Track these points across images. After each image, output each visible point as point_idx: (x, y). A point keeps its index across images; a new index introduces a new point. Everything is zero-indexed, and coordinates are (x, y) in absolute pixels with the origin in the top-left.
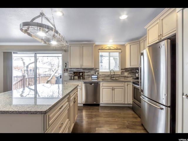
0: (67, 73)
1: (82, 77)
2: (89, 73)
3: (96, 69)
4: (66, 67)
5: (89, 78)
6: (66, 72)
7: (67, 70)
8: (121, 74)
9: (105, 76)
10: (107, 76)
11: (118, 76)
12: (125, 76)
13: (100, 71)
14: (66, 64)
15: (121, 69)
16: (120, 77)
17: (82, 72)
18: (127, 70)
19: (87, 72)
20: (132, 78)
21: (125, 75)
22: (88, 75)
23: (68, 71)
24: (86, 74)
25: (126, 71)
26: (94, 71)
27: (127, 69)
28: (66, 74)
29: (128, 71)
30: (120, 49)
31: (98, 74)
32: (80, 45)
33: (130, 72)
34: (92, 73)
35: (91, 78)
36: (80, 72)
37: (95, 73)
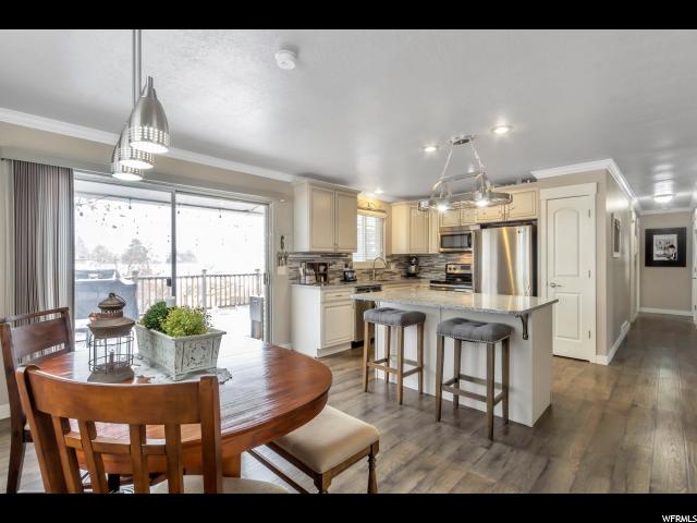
0: (284, 267)
1: (323, 278)
2: (334, 267)
3: (347, 254)
4: (282, 247)
5: (334, 279)
6: (284, 263)
7: (286, 258)
8: (386, 268)
10: (366, 273)
11: (382, 271)
12: (392, 272)
13: (355, 260)
15: (387, 257)
16: (385, 274)
17: (325, 264)
19: (331, 263)
20: (400, 276)
21: (392, 270)
22: (332, 272)
23: (288, 260)
24: (330, 268)
25: (392, 261)
26: (344, 261)
28: (282, 270)
29: (395, 260)
30: (384, 212)
31: (352, 267)
32: (334, 192)
33: (397, 263)
34: (340, 265)
35: (337, 280)
36: (320, 264)
37: (346, 266)
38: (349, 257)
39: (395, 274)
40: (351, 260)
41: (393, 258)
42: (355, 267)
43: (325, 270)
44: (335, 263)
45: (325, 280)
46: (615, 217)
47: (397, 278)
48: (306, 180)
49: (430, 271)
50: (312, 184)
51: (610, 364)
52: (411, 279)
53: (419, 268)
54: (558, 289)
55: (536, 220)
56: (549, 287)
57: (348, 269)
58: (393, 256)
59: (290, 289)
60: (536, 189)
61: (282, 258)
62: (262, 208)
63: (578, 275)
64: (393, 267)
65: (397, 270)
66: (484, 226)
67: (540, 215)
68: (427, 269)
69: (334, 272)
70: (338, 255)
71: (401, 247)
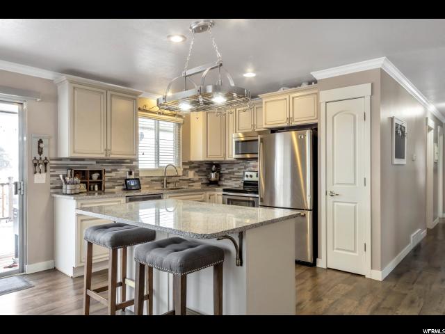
0: (44, 175)
1: (96, 186)
2: (113, 174)
3: (132, 161)
4: (40, 153)
5: (113, 187)
6: (43, 170)
7: (46, 164)
8: (183, 175)
9: (152, 180)
10: (156, 181)
11: (177, 179)
12: (189, 179)
13: (141, 166)
14: (40, 142)
15: (184, 164)
16: (181, 181)
17: (100, 172)
18: (192, 165)
19: (110, 170)
20: (200, 183)
21: (189, 177)
22: (110, 180)
23: (48, 166)
24: (107, 176)
25: (191, 168)
26: (127, 168)
27: (193, 163)
28: (41, 178)
29: (195, 167)
31: (137, 174)
32: (105, 91)
33: (197, 170)
34: (122, 172)
35: (118, 189)
36: (92, 172)
37: (130, 173)
38: (134, 163)
39: (193, 182)
40: (136, 167)
41: (191, 165)
42: (141, 175)
43: (100, 177)
44: (115, 170)
45: (100, 188)
46: (395, 121)
47: (197, 186)
48: (64, 77)
49: (230, 179)
50: (71, 82)
51: (386, 279)
52: (211, 187)
53: (220, 176)
54: (336, 198)
55: (316, 124)
56: (329, 196)
57: (133, 177)
58: (191, 163)
59: (52, 200)
60: (316, 91)
61: (39, 164)
62: (15, 108)
63: (355, 183)
64: (191, 175)
65: (197, 178)
66: (274, 131)
67: (320, 120)
68: (228, 176)
69: (112, 180)
70: (120, 162)
71: (199, 153)
